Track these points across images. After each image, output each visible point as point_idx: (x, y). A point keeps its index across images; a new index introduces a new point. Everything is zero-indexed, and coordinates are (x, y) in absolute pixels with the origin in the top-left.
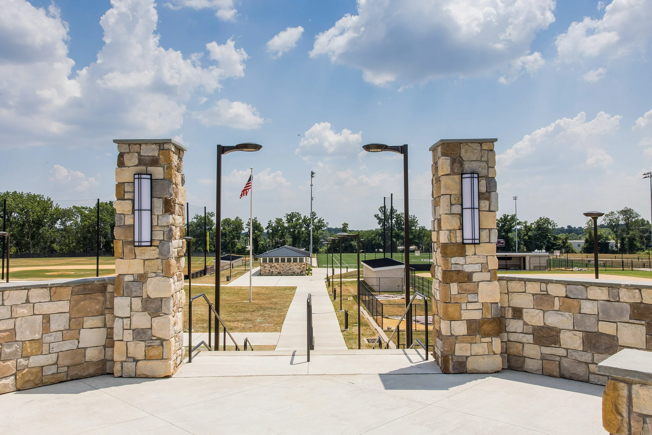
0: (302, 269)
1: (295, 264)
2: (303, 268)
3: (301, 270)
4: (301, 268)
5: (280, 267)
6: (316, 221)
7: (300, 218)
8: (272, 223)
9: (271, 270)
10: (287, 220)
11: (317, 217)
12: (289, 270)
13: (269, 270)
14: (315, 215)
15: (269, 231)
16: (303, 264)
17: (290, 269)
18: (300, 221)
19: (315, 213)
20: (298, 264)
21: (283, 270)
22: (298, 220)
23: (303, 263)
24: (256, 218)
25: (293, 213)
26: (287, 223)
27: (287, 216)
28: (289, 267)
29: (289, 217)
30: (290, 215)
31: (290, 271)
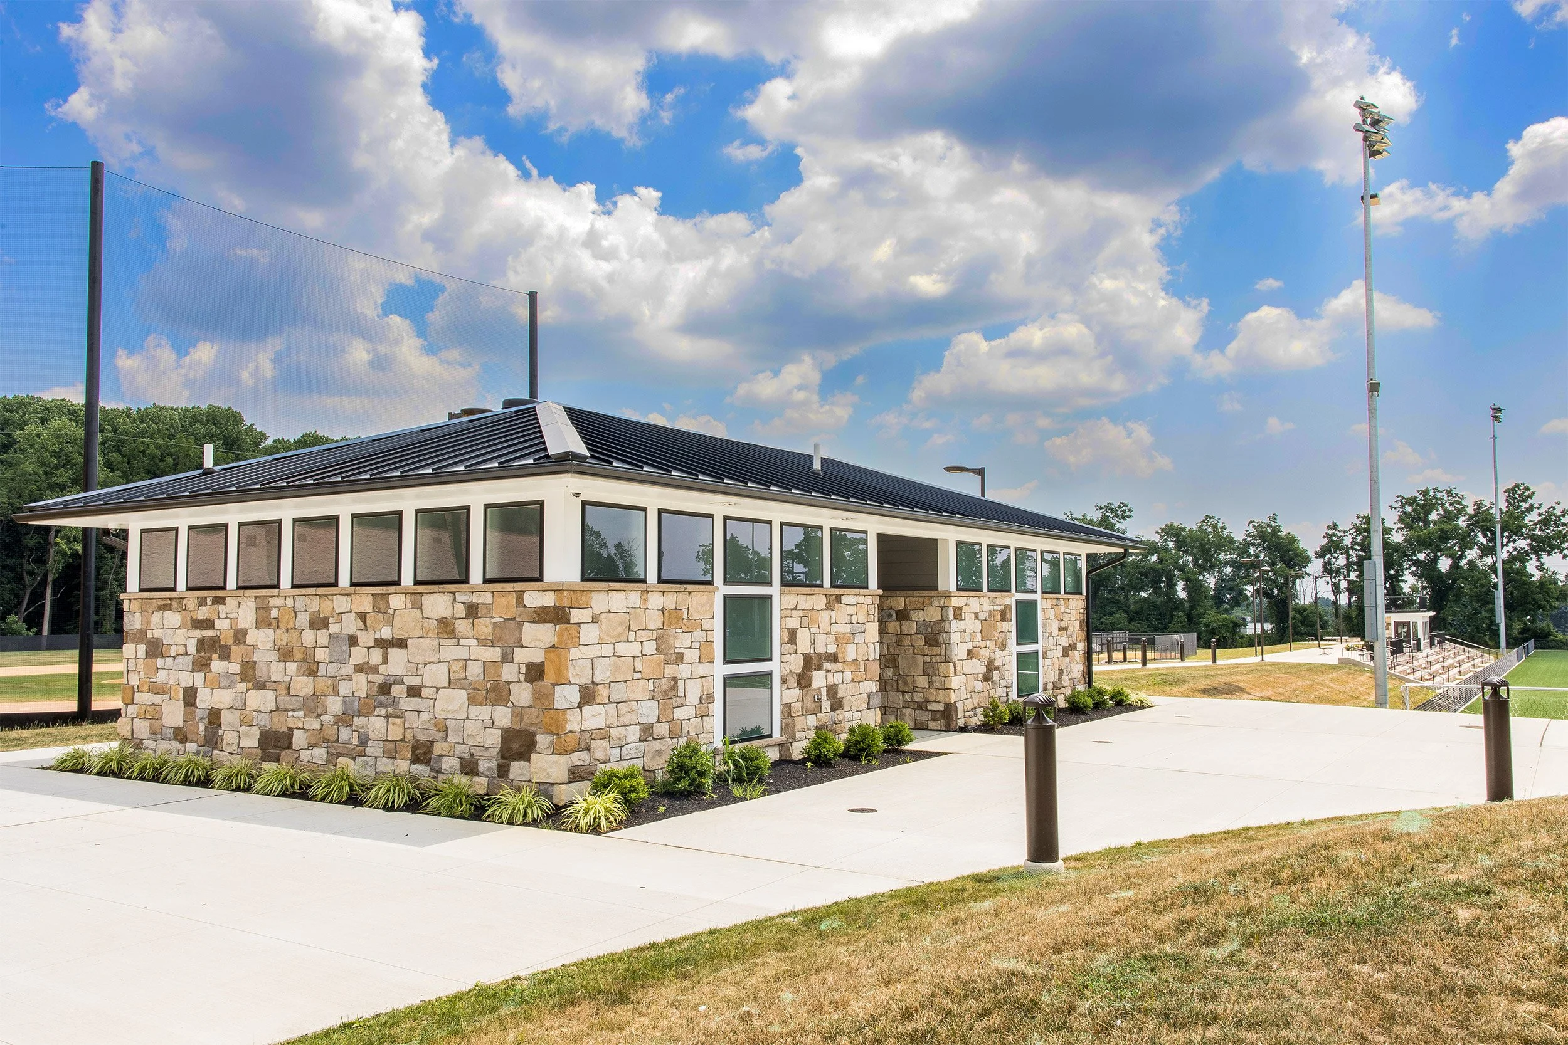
0: (522, 694)
1: (438, 604)
2: (535, 672)
3: (503, 716)
4: (509, 673)
5: (285, 655)
6: (1532, 517)
7: (1461, 511)
8: (1342, 534)
9: (205, 700)
10: (1401, 520)
11: (1540, 505)
12: (366, 708)
13: (190, 698)
14: (1530, 497)
15: (1329, 563)
16: (543, 615)
17: (385, 688)
18: (1462, 522)
19: (1527, 489)
20: (472, 611)
21: (312, 705)
22: (1449, 517)
23: (535, 599)
24: (1274, 519)
25: (1425, 493)
26: (1402, 529)
27: (1402, 506)
28: (376, 656)
29: (1409, 509)
30: (1412, 501)
31: (375, 725)
